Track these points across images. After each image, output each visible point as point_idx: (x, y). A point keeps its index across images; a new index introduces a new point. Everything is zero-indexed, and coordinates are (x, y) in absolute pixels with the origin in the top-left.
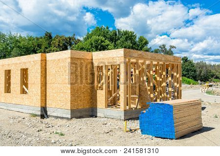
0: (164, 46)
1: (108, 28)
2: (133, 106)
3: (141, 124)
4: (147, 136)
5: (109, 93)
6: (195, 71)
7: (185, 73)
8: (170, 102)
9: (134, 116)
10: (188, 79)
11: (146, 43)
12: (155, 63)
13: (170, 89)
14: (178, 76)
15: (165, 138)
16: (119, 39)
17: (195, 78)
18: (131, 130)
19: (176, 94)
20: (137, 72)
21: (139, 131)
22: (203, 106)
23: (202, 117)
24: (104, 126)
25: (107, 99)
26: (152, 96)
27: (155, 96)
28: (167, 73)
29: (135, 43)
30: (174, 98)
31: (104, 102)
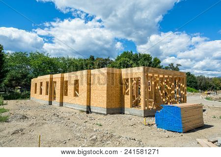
0: (172, 64)
1: (132, 52)
2: (150, 107)
3: (156, 120)
4: (161, 129)
5: (133, 97)
6: (196, 83)
7: (188, 84)
8: (178, 105)
9: (151, 114)
10: (191, 89)
11: (159, 62)
12: (166, 76)
13: (178, 96)
14: (184, 86)
15: (174, 132)
16: (140, 60)
17: (196, 88)
18: (149, 124)
19: (182, 99)
20: (153, 83)
21: (155, 125)
22: (204, 109)
23: (203, 117)
24: (129, 121)
25: (131, 101)
26: (164, 100)
27: (166, 100)
28: (175, 84)
29: (151, 63)
30: (181, 102)
31: (129, 103)
